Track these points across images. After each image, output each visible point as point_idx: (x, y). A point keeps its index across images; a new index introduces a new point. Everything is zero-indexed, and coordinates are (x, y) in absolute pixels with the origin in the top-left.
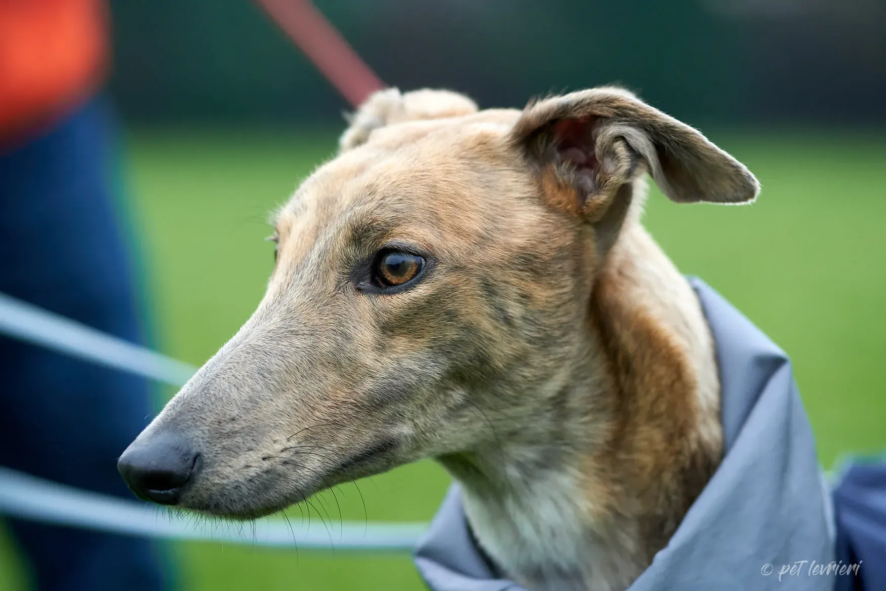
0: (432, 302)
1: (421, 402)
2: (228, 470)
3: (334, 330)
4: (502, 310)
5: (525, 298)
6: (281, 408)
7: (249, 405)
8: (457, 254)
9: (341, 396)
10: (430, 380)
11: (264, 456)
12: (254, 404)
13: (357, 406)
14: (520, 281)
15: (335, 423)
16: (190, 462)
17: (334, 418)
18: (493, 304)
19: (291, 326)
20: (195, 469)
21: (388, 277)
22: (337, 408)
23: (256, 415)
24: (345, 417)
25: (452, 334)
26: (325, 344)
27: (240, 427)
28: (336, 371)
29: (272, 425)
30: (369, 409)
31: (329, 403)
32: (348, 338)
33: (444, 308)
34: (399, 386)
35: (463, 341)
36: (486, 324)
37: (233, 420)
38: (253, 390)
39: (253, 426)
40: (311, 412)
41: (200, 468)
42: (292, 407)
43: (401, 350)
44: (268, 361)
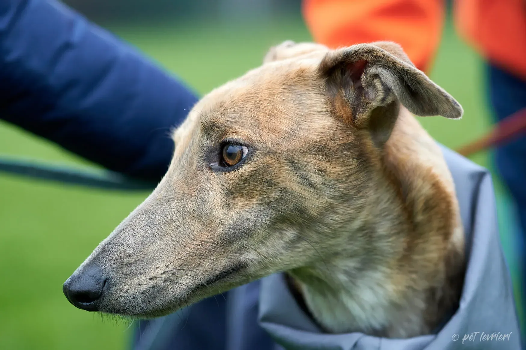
0: (254, 175)
1: (260, 239)
2: (126, 288)
3: (196, 196)
4: (306, 179)
5: (322, 172)
6: (162, 246)
7: (140, 246)
8: (269, 145)
9: (204, 237)
10: (263, 225)
11: (150, 278)
12: (144, 246)
13: (215, 244)
14: (316, 161)
15: (201, 254)
16: (101, 284)
17: (200, 252)
18: (299, 176)
19: (170, 195)
20: (105, 288)
21: (228, 161)
22: (202, 245)
23: (145, 252)
24: (207, 251)
25: (273, 195)
26: (191, 205)
27: (134, 260)
28: (200, 222)
29: (155, 257)
30: (222, 245)
31: (195, 242)
32: (205, 201)
33: (264, 178)
34: (240, 230)
35: (282, 199)
36: (297, 188)
37: (129, 256)
38: (143, 237)
39: (142, 259)
40: (184, 249)
41: (109, 288)
42: (170, 246)
43: (241, 206)
44: (154, 218)
